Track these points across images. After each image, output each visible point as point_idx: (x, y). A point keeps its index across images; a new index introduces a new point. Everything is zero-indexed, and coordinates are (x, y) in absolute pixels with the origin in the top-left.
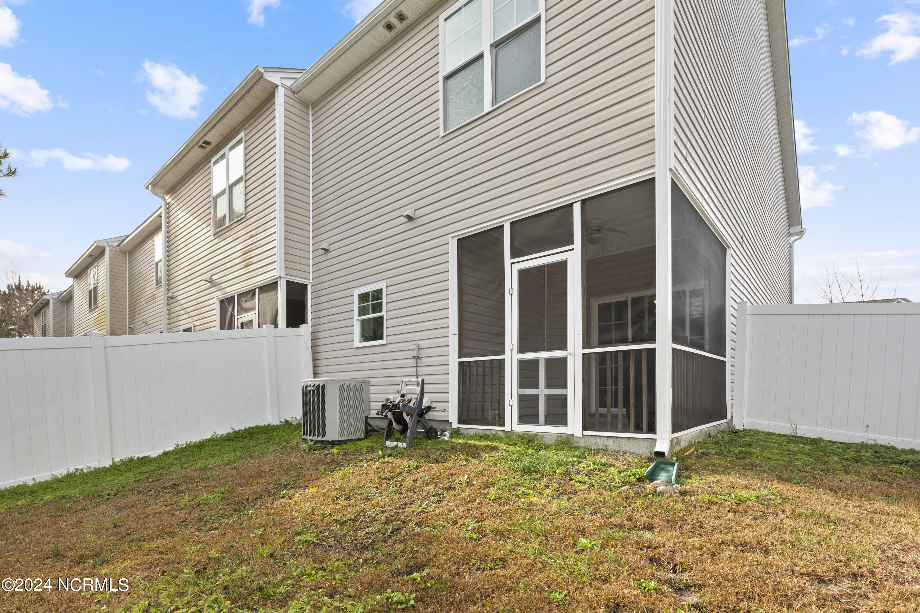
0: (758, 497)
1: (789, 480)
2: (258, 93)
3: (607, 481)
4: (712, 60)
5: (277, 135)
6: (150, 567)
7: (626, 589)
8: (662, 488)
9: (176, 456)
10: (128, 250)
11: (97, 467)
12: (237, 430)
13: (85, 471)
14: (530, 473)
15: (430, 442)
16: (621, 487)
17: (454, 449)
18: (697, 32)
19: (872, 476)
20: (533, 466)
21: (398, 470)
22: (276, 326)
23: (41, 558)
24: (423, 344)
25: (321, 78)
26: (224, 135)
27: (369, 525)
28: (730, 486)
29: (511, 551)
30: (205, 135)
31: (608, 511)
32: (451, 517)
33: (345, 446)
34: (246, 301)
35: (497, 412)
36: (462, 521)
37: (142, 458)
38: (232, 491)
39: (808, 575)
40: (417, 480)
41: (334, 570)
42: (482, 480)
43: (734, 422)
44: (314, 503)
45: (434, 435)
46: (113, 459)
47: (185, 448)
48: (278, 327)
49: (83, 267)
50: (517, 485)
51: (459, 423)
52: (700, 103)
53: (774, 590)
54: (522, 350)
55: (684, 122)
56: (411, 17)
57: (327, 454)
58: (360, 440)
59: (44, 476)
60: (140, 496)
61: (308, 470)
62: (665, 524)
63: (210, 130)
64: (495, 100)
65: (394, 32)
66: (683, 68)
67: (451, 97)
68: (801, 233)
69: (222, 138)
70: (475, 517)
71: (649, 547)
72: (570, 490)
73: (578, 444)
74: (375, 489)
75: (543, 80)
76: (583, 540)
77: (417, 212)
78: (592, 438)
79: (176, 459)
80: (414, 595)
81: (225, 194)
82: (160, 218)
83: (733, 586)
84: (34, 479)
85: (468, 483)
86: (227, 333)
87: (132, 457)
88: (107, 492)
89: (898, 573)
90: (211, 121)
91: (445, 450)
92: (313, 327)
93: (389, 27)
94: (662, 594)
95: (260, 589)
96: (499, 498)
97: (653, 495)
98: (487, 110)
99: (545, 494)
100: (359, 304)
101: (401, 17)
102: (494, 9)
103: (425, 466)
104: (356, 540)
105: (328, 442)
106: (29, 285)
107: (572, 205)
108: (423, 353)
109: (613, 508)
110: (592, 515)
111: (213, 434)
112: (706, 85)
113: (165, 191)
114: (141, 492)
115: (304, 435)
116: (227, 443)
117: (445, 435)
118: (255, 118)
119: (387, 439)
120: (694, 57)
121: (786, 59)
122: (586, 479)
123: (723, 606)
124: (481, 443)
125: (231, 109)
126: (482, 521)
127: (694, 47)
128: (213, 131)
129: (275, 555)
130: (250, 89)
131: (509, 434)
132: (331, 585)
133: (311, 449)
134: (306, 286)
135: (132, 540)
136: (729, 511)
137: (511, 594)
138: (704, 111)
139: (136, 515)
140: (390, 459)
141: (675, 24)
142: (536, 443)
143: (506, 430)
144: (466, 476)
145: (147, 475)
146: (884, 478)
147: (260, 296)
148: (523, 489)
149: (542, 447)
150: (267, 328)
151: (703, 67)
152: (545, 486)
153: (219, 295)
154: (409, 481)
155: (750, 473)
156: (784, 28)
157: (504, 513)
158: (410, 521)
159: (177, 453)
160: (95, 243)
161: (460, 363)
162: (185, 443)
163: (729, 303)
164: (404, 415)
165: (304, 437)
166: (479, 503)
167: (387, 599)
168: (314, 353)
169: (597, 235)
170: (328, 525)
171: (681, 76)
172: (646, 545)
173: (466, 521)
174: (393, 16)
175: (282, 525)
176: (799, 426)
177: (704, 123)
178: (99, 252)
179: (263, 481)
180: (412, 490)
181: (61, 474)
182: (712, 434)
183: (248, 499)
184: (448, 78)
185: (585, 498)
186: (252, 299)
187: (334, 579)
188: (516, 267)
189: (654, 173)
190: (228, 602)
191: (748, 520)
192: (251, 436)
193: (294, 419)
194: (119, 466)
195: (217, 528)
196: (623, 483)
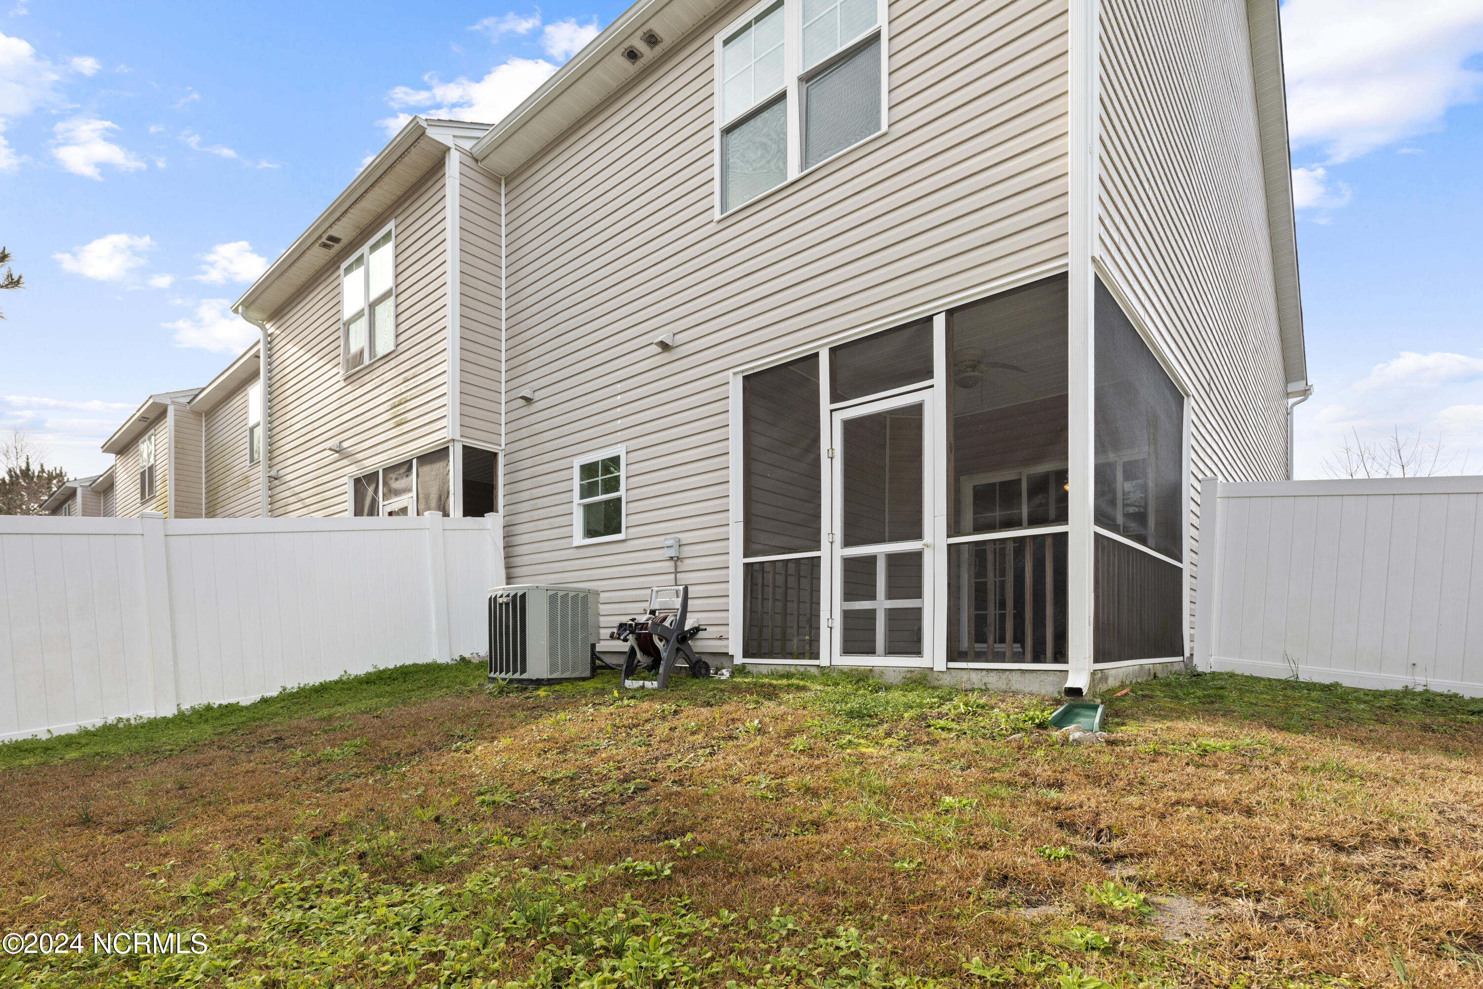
0: (1235, 747)
1: (1287, 729)
2: (417, 159)
3: (988, 727)
4: (1161, 104)
5: (448, 223)
6: (238, 835)
7: (1019, 857)
8: (1077, 735)
9: (283, 704)
10: (205, 409)
11: (152, 716)
12: (381, 668)
13: (133, 722)
14: (861, 717)
15: (697, 681)
16: (1011, 735)
17: (736, 689)
18: (1138, 56)
19: (1422, 727)
20: (866, 709)
21: (646, 716)
22: (446, 514)
23: (59, 825)
24: (686, 538)
25: (520, 136)
26: (362, 226)
27: (597, 784)
28: (1189, 734)
29: (830, 813)
30: (331, 226)
31: (989, 765)
32: (731, 773)
33: (557, 687)
34: (397, 479)
35: (807, 638)
36: (749, 778)
37: (226, 706)
38: (373, 744)
39: (1318, 839)
40: (676, 728)
41: (539, 837)
42: (783, 727)
43: (1196, 661)
44: (507, 757)
45: (703, 671)
46: (178, 705)
47: (297, 692)
48: (448, 516)
49: (132, 435)
50: (840, 732)
51: (744, 657)
52: (1142, 166)
53: (1262, 857)
54: (848, 542)
55: (1115, 190)
56: (667, 40)
57: (528, 698)
58: (584, 679)
59: (67, 727)
60: (224, 752)
61: (498, 716)
62: (1084, 781)
63: (338, 219)
64: (805, 160)
65: (641, 63)
66: (1114, 108)
67: (733, 160)
68: (1306, 393)
69: (358, 231)
70: (770, 773)
71: (1056, 808)
72: (926, 739)
73: (940, 683)
74: (606, 741)
75: (884, 128)
76: (948, 799)
77: (677, 337)
78: (963, 672)
79: (282, 707)
80: (670, 864)
81: (363, 318)
82: (256, 359)
83: (1194, 854)
84: (49, 731)
85: (759, 730)
86: (365, 521)
87: (209, 704)
88: (169, 747)
89: (1466, 838)
90: (340, 205)
91: (722, 691)
92: (506, 518)
93: (632, 55)
94: (1078, 863)
95: (418, 858)
96: (810, 749)
97: (1062, 745)
98: (790, 179)
99: (886, 745)
100: (582, 479)
101: (652, 39)
102: (804, 23)
103: (689, 710)
104: (576, 801)
105: (531, 681)
106: (43, 471)
107: (930, 319)
108: (687, 551)
109: (997, 761)
110: (963, 770)
111: (343, 673)
112: (1152, 141)
113: (264, 316)
114: (224, 747)
115: (491, 671)
116: (365, 686)
117: (722, 674)
118: (413, 199)
119: (627, 677)
120: (1132, 94)
121: (1282, 122)
122: (954, 725)
123: (1179, 879)
124: (779, 682)
125: (373, 185)
126: (782, 777)
127: (1133, 79)
128: (344, 220)
129: (442, 819)
130: (404, 153)
131: (827, 671)
132: (534, 854)
133: (503, 691)
134: (495, 455)
135: (210, 803)
136: (1188, 764)
137: (830, 864)
138: (1148, 180)
139: (215, 774)
140: (632, 702)
141: (1101, 38)
142: (871, 682)
143: (822, 665)
144: (756, 722)
145: (235, 727)
146: (1441, 730)
147: (420, 470)
148: (849, 737)
149: (880, 688)
150: (432, 516)
151: (1146, 112)
152: (886, 734)
153: (354, 470)
154: (662, 729)
155: (1223, 720)
156: (1278, 73)
157: (818, 768)
158: (664, 778)
159: (284, 700)
160: (150, 397)
161: (746, 565)
162: (296, 686)
163: (1187, 480)
164: (656, 639)
165: (492, 675)
166: (778, 756)
167: (627, 869)
168: (507, 557)
169: (972, 374)
170: (532, 785)
171: (1110, 120)
172: (1052, 805)
173: (756, 778)
174: (638, 38)
175: (454, 784)
176: (1301, 666)
177: (1149, 199)
178: (157, 413)
179: (423, 732)
180: (668, 740)
181: (94, 726)
182: (1160, 675)
183: (399, 754)
184: (728, 131)
185: (951, 749)
186: (407, 476)
187: (539, 846)
188: (839, 417)
189: (1067, 265)
190: (366, 875)
191: (1220, 774)
192: (404, 678)
193: (475, 655)
194: (189, 716)
195: (347, 790)
196: (1013, 729)
